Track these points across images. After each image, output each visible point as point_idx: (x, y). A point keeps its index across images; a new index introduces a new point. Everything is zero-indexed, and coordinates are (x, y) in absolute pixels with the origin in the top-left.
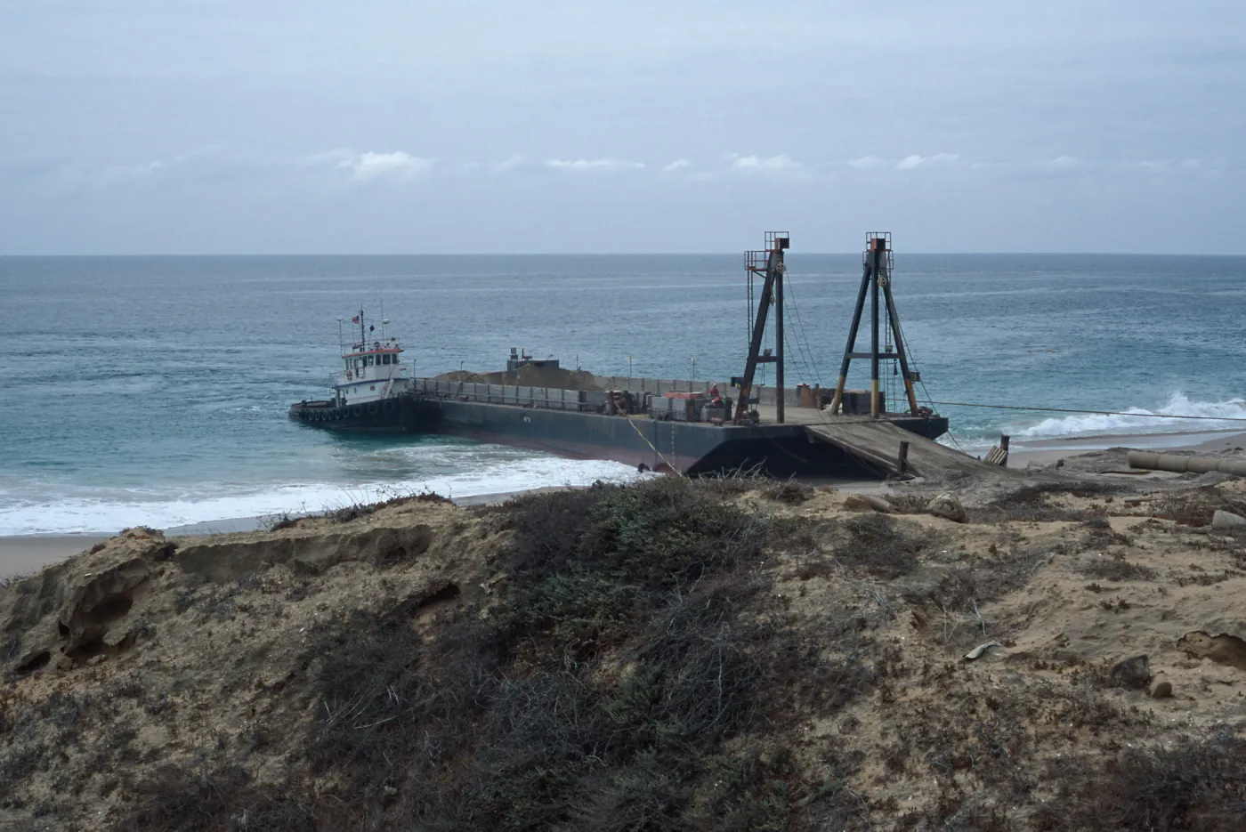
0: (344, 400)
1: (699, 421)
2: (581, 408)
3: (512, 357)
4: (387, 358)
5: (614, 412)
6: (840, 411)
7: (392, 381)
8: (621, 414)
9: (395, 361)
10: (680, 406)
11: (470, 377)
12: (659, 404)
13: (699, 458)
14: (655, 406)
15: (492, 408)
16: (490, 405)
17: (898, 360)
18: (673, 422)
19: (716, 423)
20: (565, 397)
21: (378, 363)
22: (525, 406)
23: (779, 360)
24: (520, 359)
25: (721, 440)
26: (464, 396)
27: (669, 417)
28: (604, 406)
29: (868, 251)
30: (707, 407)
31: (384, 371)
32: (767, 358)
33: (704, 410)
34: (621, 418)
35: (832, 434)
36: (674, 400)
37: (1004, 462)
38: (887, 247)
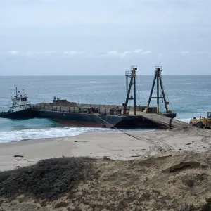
0: (13, 111)
1: (114, 115)
2: (79, 112)
3: (54, 99)
4: (25, 99)
5: (90, 112)
6: (148, 112)
7: (25, 105)
10: (108, 111)
11: (45, 104)
12: (102, 110)
16: (53, 111)
19: (119, 115)
20: (75, 109)
21: (22, 100)
22: (63, 111)
23: (135, 99)
24: (57, 99)
25: (121, 120)
26: (46, 109)
27: (105, 114)
28: (86, 111)
29: (156, 71)
31: (23, 103)
32: (131, 99)
33: (115, 112)
34: (92, 114)
35: (149, 118)
36: (106, 110)
38: (161, 70)
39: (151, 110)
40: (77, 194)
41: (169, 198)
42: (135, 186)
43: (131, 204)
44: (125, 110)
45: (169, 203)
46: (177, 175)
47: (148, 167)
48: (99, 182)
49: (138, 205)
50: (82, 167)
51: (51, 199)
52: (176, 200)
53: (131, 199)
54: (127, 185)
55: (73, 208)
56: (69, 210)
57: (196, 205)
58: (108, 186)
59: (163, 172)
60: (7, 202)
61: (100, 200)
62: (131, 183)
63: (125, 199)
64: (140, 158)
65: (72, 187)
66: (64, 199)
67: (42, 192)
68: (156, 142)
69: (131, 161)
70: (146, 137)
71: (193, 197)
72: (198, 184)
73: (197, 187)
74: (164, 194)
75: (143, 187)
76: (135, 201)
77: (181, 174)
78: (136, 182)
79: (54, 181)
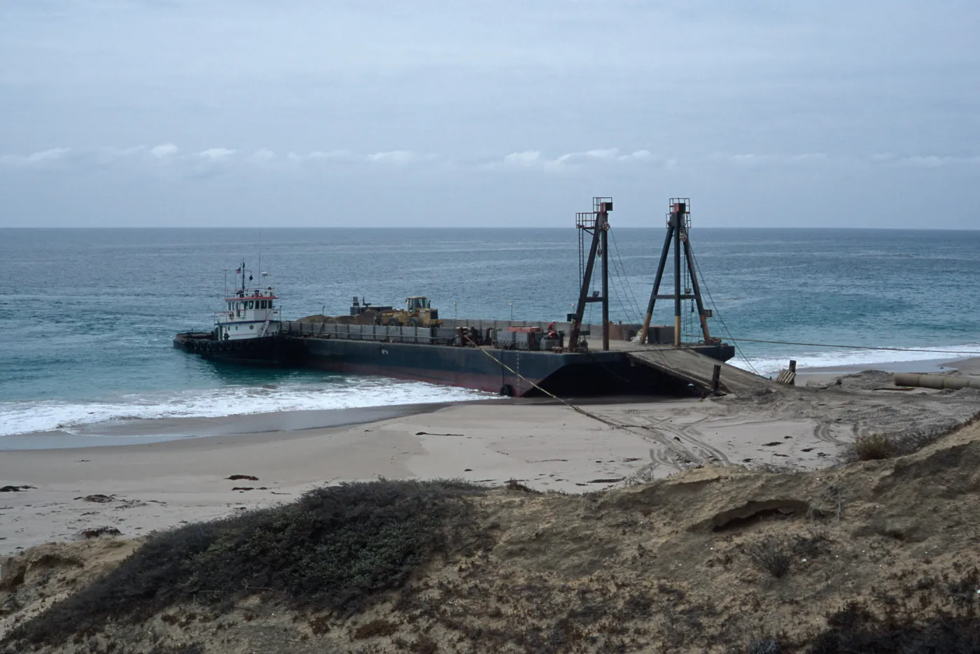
0: (227, 336)
1: (539, 350)
2: (432, 342)
3: (355, 304)
4: (264, 303)
5: (464, 343)
6: (646, 342)
7: (267, 322)
8: (471, 346)
9: (270, 307)
10: (523, 338)
11: (326, 320)
12: (504, 336)
13: (542, 380)
14: (499, 339)
15: (352, 343)
16: (350, 341)
17: (695, 300)
18: (517, 351)
19: (556, 351)
20: (418, 333)
21: (257, 307)
22: (382, 341)
23: (605, 300)
24: (361, 306)
25: (562, 364)
26: (327, 335)
27: (513, 346)
28: (454, 339)
29: (671, 213)
30: (545, 338)
31: (262, 314)
32: (595, 299)
33: (543, 341)
34: (471, 348)
35: (651, 359)
36: (517, 334)
37: (792, 382)
38: (687, 210)
39: (656, 336)
40: (423, 596)
41: (711, 612)
42: (605, 574)
43: (592, 629)
44: (576, 334)
45: (712, 626)
46: (738, 540)
47: (647, 514)
48: (493, 558)
49: (613, 631)
50: (439, 514)
51: (343, 610)
52: (733, 619)
53: (592, 614)
54: (579, 571)
55: (412, 639)
56: (400, 644)
57: (795, 632)
58: (521, 571)
59: (694, 529)
60: (206, 619)
61: (497, 615)
62: (593, 565)
63: (573, 614)
64: (620, 485)
65: (408, 575)
66: (383, 611)
67: (315, 590)
68: (670, 435)
69: (593, 497)
70: (638, 420)
71: (787, 609)
72: (802, 570)
73: (799, 578)
74: (695, 597)
75: (631, 575)
76: (605, 621)
77: (750, 536)
78: (607, 561)
79: (352, 556)
